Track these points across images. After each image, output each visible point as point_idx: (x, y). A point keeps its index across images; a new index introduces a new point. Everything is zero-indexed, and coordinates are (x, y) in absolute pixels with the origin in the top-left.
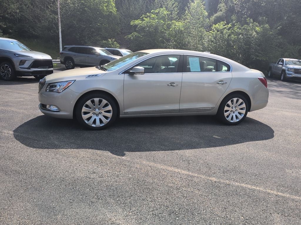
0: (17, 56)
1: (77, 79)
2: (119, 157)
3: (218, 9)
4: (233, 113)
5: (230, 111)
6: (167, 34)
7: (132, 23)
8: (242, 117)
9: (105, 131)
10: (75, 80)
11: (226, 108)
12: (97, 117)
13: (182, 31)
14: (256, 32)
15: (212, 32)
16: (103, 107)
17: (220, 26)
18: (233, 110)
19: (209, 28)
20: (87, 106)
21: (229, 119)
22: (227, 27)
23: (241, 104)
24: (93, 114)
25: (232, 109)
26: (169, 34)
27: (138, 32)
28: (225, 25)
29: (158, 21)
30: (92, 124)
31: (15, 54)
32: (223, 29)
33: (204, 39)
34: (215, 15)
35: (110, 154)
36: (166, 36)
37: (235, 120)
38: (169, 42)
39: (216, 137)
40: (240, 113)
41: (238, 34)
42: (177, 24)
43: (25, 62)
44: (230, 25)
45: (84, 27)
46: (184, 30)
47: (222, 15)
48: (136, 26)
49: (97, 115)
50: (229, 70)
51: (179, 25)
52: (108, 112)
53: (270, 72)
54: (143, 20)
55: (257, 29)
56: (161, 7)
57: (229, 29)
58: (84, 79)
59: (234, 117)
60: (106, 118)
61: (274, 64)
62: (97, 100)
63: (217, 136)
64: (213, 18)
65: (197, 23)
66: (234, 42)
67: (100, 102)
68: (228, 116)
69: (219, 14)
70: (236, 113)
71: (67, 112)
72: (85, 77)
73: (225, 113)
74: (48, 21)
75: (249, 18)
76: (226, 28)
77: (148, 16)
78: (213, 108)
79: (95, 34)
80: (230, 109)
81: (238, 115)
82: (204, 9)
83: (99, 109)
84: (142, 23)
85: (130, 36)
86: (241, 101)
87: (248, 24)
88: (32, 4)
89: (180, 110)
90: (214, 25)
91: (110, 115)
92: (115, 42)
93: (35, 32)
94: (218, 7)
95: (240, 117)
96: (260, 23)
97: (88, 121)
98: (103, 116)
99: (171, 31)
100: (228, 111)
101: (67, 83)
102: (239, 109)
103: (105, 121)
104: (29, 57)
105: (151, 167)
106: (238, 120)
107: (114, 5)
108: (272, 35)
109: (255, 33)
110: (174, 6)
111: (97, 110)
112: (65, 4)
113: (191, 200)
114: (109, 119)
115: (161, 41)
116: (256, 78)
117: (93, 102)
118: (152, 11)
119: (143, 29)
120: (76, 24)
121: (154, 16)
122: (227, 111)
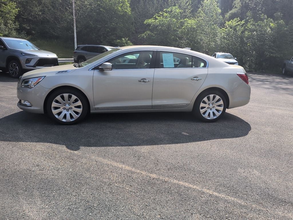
0: (24, 55)
1: (47, 75)
2: (72, 151)
3: (234, 6)
4: (210, 110)
5: (207, 107)
6: (179, 32)
7: (145, 22)
8: (220, 114)
9: (75, 126)
10: (45, 76)
11: (202, 105)
12: (67, 112)
13: (194, 28)
14: (271, 28)
15: (224, 29)
16: (73, 103)
17: (233, 23)
18: (210, 107)
19: (222, 25)
20: (57, 102)
21: (206, 116)
22: (241, 23)
23: (219, 100)
24: (63, 109)
25: (208, 106)
26: (182, 32)
27: (151, 31)
28: (239, 22)
29: (170, 20)
30: (63, 119)
31: (22, 53)
32: (236, 26)
33: (216, 36)
34: (230, 12)
35: (64, 148)
36: (179, 34)
37: (212, 117)
38: (182, 40)
39: (185, 134)
40: (218, 111)
41: (252, 31)
42: (190, 21)
43: (31, 60)
44: (243, 22)
45: (100, 27)
46: (196, 27)
47: (237, 12)
48: (149, 25)
49: (68, 110)
50: (205, 66)
51: (191, 22)
52: (79, 107)
53: (284, 69)
54: (156, 19)
55: (272, 25)
56: (175, 5)
57: (242, 26)
58: (54, 75)
59: (211, 114)
60: (77, 113)
61: (288, 61)
62: (66, 95)
63: (187, 133)
64: (227, 15)
65: (210, 21)
66: (248, 38)
67: (70, 97)
68: (204, 113)
69: (234, 11)
70: (214, 110)
71: (38, 107)
72: (55, 73)
73: (201, 110)
74: (66, 22)
75: (263, 14)
76: (239, 25)
77: (161, 15)
78: (187, 105)
79: (111, 34)
80: (206, 106)
81: (216, 112)
82: (217, 7)
83: (69, 104)
84: (155, 22)
85: (143, 35)
86: (218, 97)
87: (262, 20)
88: (53, 7)
89: (152, 107)
90: (227, 22)
91: (80, 110)
92: (129, 41)
93: (55, 32)
94: (233, 4)
95: (218, 114)
96: (275, 19)
97: (58, 116)
98: (74, 111)
99: (184, 29)
100: (205, 107)
101: (37, 79)
102: (217, 106)
103: (76, 116)
104: (35, 55)
105: (97, 162)
106: (215, 117)
107: (128, 5)
108: (287, 31)
109: (269, 29)
110: (188, 4)
111: (67, 105)
112: (83, 5)
113: (117, 196)
114: (80, 115)
115: (173, 39)
116: (234, 74)
117: (63, 97)
118: (164, 10)
119: (155, 27)
120: (92, 25)
121: (166, 14)
122: (203, 108)
